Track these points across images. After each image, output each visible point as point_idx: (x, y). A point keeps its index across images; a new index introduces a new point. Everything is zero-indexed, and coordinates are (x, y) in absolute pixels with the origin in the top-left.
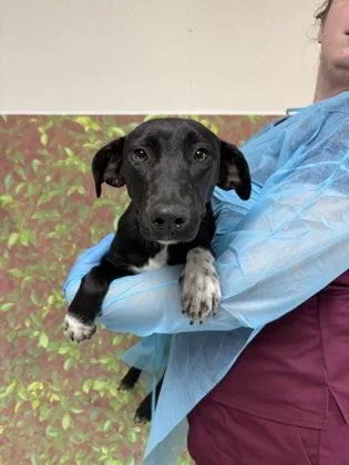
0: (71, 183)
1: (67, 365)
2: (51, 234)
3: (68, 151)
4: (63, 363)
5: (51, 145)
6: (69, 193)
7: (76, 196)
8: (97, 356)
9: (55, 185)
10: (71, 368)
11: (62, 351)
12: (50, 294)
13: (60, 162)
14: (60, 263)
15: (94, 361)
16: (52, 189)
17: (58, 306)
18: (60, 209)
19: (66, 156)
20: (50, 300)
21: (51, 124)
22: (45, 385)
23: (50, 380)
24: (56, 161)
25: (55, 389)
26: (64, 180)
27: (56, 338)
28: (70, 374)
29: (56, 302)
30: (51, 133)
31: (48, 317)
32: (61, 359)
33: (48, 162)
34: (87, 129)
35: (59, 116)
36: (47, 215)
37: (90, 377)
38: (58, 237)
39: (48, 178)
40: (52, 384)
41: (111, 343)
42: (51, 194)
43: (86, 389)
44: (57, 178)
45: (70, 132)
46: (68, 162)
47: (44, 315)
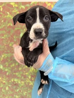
0: (9, 22)
1: (7, 74)
2: (3, 38)
3: (8, 13)
5: (3, 11)
6: (8, 25)
7: (10, 26)
8: (15, 72)
9: (4, 23)
11: (6, 70)
12: (3, 54)
13: (6, 16)
14: (5, 46)
15: (14, 74)
16: (4, 24)
17: (5, 58)
18: (6, 30)
19: (7, 14)
20: (3, 56)
21: (3, 5)
22: (2, 79)
23: (3, 77)
24: (5, 16)
25: (4, 80)
26: (7, 22)
27: (5, 66)
28: (8, 76)
29: (4, 57)
30: (3, 7)
31: (3, 60)
32: (6, 72)
33: (2, 16)
34: (14, 6)
35: (6, 2)
36: (2, 32)
37: (13, 78)
38: (5, 38)
39: (2, 21)
40: (4, 78)
41: (19, 69)
42: (3, 26)
43: (12, 80)
44: (5, 21)
45: (9, 7)
46: (8, 16)
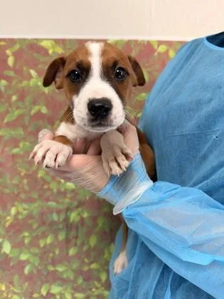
0: (35, 103)
1: (27, 270)
2: (15, 151)
3: (33, 72)
4: (23, 268)
5: (17, 67)
6: (33, 112)
7: (39, 115)
8: (54, 263)
9: (20, 104)
10: (31, 273)
11: (24, 257)
12: (13, 206)
13: (25, 83)
14: (22, 178)
15: (51, 268)
16: (18, 108)
17: (20, 217)
18: (24, 127)
19: (30, 77)
20: (13, 211)
21: (17, 47)
22: (7, 287)
23: (11, 283)
24: (21, 82)
25: (16, 290)
26: (28, 99)
27: (18, 245)
28: (30, 278)
29: (18, 213)
30: (17, 55)
31: (12, 226)
32: (22, 264)
33: (14, 83)
34: (50, 52)
35: (25, 40)
36: (13, 132)
37: (47, 281)
38: (22, 153)
39: (14, 98)
40: (13, 286)
41: (67, 254)
42: (17, 113)
43: (44, 292)
44: (22, 97)
45: (35, 55)
46: (32, 82)
47: (8, 224)
